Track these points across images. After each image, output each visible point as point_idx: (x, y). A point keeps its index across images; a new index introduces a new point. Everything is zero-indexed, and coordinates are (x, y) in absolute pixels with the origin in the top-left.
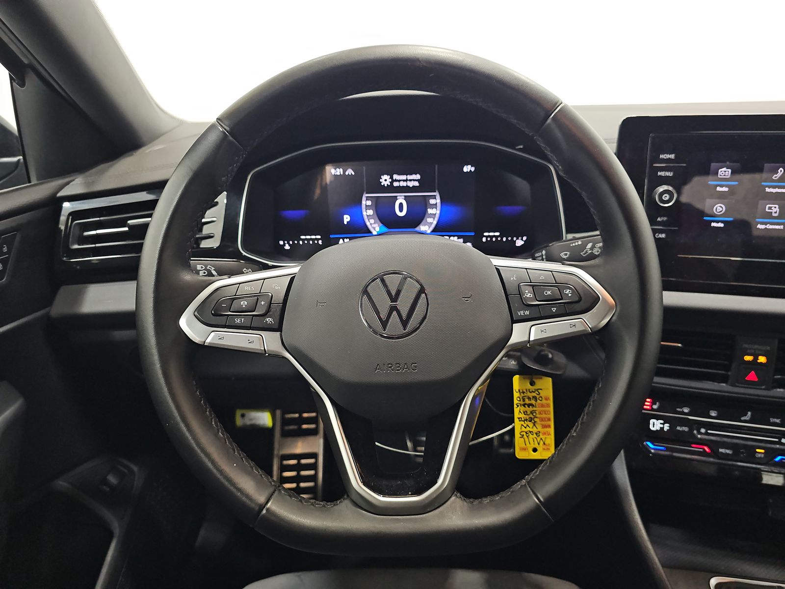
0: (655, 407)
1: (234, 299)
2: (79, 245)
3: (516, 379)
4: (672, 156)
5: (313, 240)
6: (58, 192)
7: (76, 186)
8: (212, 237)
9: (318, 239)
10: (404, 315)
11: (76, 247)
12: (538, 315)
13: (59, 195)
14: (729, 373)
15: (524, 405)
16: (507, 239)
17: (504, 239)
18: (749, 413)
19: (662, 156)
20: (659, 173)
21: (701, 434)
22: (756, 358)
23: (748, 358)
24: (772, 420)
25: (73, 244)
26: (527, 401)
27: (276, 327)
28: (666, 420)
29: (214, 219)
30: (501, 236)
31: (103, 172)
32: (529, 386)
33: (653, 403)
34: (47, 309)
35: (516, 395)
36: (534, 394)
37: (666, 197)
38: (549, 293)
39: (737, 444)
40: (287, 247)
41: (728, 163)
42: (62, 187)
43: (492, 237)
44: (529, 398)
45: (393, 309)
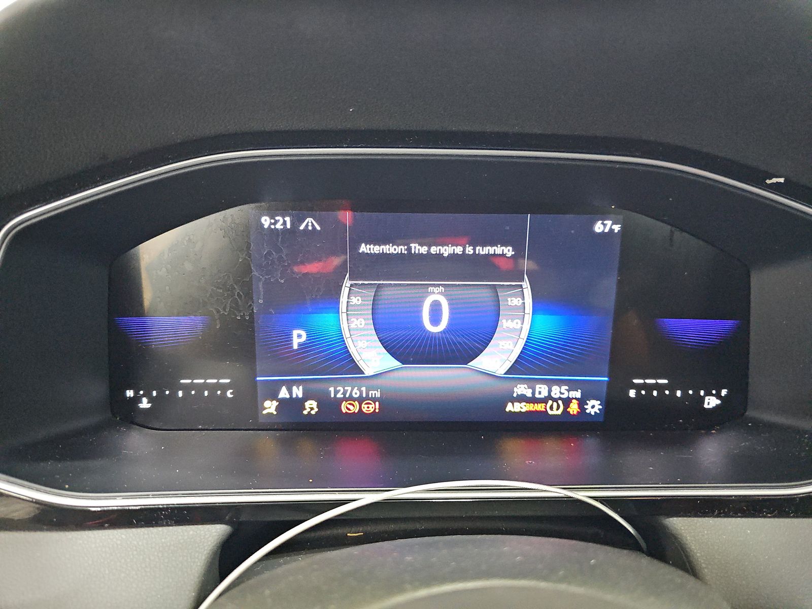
5: (213, 388)
9: (224, 387)
16: (685, 393)
17: (679, 393)
30: (672, 387)
40: (145, 404)
43: (649, 388)
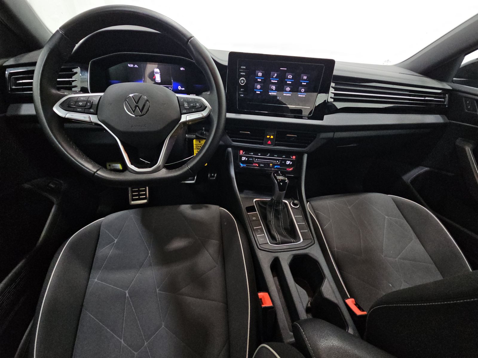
0: (243, 153)
1: (76, 102)
2: (15, 86)
3: (194, 141)
4: (245, 67)
6: (3, 64)
7: (11, 61)
8: (77, 87)
10: (141, 108)
11: (14, 87)
12: (189, 112)
13: (4, 65)
14: (264, 142)
15: (197, 149)
18: (269, 154)
19: (242, 67)
20: (241, 73)
21: (256, 160)
22: (270, 137)
23: (268, 137)
24: (275, 156)
25: (13, 86)
26: (198, 148)
27: (95, 113)
28: (246, 157)
29: (77, 79)
31: (23, 56)
32: (198, 143)
33: (243, 152)
34: (5, 114)
35: (194, 146)
36: (200, 145)
37: (242, 82)
38: (192, 105)
39: (265, 163)
41: (261, 71)
42: (5, 62)
44: (199, 147)
45: (136, 106)
